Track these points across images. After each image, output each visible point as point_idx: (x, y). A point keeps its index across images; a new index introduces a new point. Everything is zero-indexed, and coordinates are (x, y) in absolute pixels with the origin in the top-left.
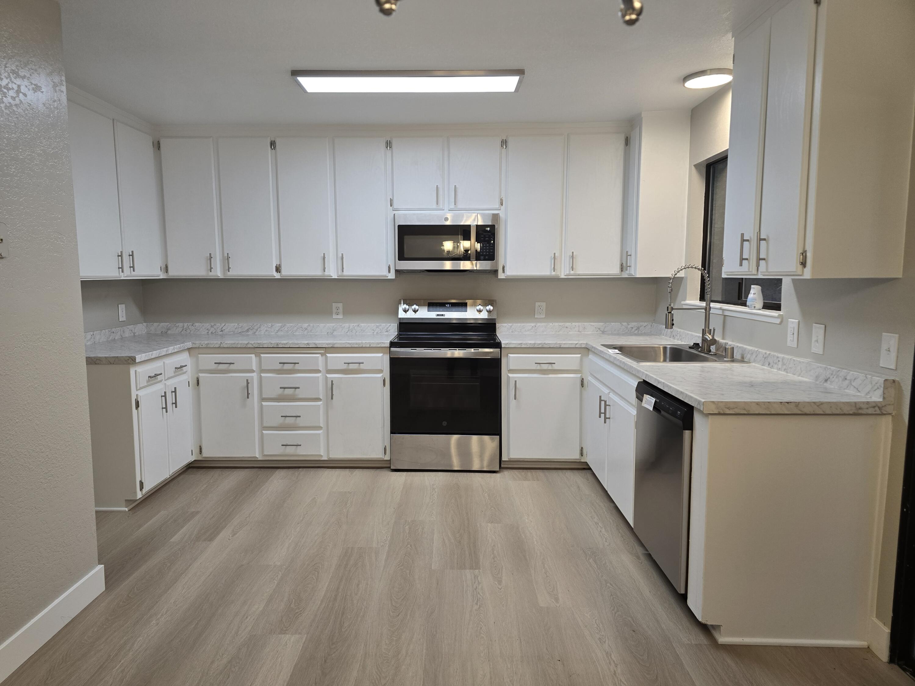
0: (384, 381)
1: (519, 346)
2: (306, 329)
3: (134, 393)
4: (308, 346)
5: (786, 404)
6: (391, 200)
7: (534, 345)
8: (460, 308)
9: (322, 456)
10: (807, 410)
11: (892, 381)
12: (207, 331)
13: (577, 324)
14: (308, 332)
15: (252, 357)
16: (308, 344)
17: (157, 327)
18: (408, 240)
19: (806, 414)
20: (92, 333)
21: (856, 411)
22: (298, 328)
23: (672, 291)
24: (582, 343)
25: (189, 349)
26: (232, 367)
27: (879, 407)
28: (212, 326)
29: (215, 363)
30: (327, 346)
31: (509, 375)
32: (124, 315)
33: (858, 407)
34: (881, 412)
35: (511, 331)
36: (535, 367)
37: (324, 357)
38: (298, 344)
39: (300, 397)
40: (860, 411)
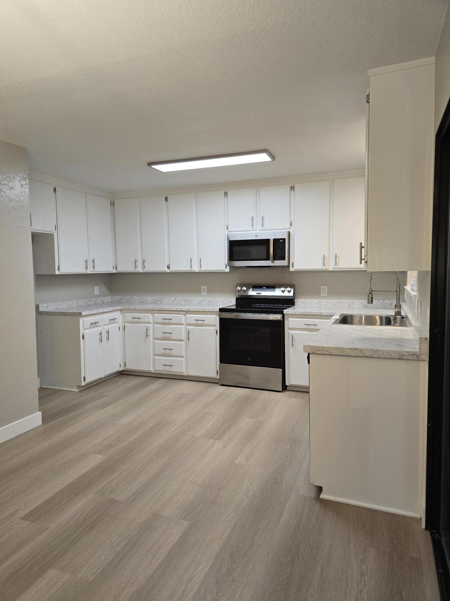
0: (217, 331)
1: (295, 313)
2: (187, 301)
3: (82, 332)
4: (177, 310)
5: (354, 349)
6: (227, 226)
7: (304, 313)
8: (271, 290)
9: (184, 373)
10: (367, 354)
11: (425, 339)
12: (139, 301)
13: (348, 301)
14: (188, 302)
15: (149, 315)
16: (177, 309)
17: (116, 298)
18: (236, 249)
19: (367, 357)
20: (77, 301)
21: (400, 357)
22: (183, 300)
23: (371, 279)
24: (334, 313)
25: (121, 310)
26: (140, 320)
27: (416, 355)
28: (141, 298)
29: (132, 318)
30: (186, 310)
31: (289, 331)
32: (98, 292)
33: (401, 354)
34: (418, 359)
35: (304, 304)
36: (305, 327)
37: (185, 316)
38: (172, 308)
39: (173, 338)
40: (403, 357)
